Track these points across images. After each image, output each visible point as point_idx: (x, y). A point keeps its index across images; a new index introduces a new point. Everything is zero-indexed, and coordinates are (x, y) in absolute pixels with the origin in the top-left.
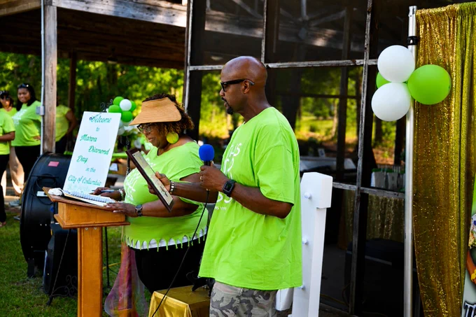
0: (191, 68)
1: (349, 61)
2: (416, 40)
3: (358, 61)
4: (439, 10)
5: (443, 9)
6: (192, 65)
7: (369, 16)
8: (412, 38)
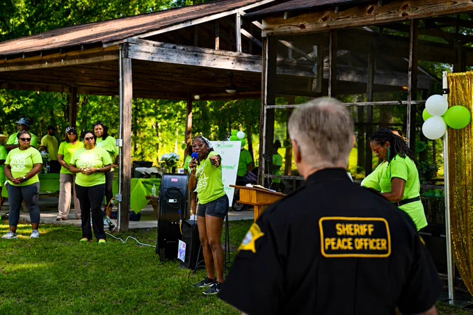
0: (268, 107)
1: (397, 102)
2: (447, 91)
3: (403, 102)
4: (461, 74)
5: (464, 74)
6: (268, 104)
7: (410, 73)
8: (445, 90)
